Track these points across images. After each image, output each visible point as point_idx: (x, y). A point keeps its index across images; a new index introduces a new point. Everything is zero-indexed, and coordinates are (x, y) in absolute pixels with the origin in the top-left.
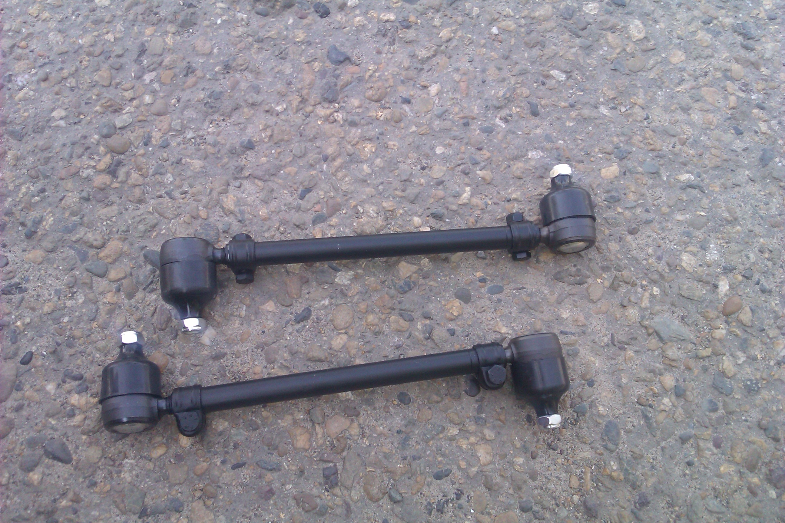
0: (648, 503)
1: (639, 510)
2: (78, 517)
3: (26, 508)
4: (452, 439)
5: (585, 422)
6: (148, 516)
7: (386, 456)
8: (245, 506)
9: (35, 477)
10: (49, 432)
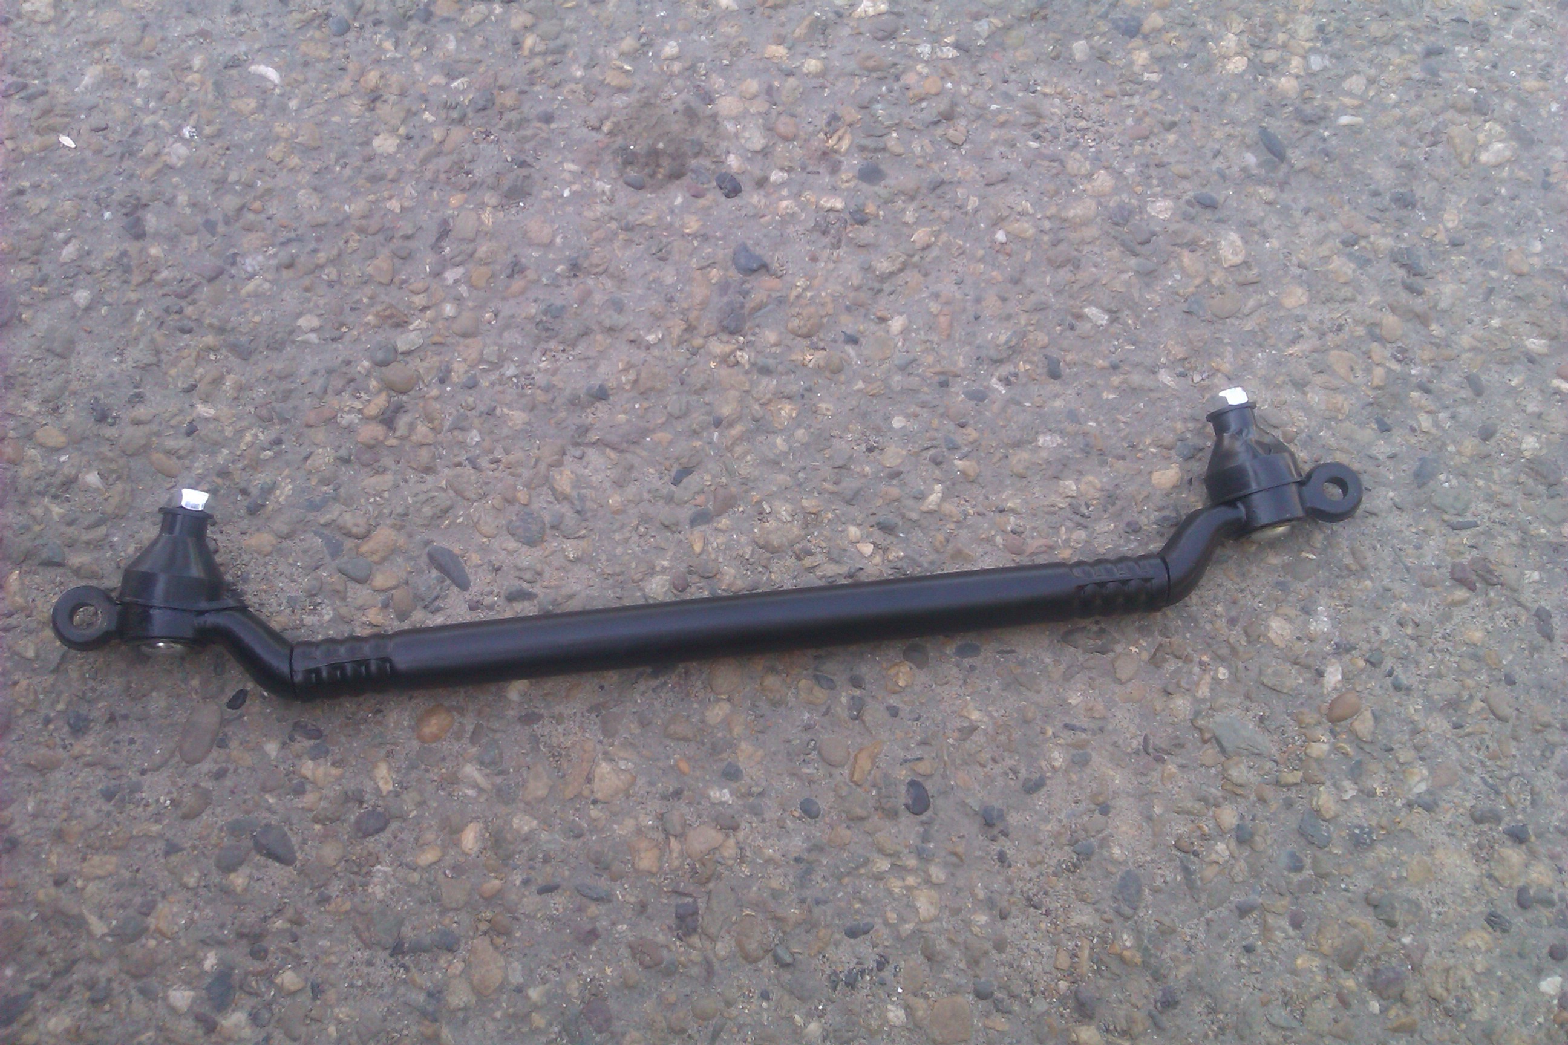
0: (1177, 1003)
1: (1161, 1013)
2: (298, 946)
3: (222, 926)
4: (879, 877)
5: (1089, 868)
6: (404, 954)
7: (776, 895)
8: (554, 952)
9: (239, 880)
10: (264, 817)
